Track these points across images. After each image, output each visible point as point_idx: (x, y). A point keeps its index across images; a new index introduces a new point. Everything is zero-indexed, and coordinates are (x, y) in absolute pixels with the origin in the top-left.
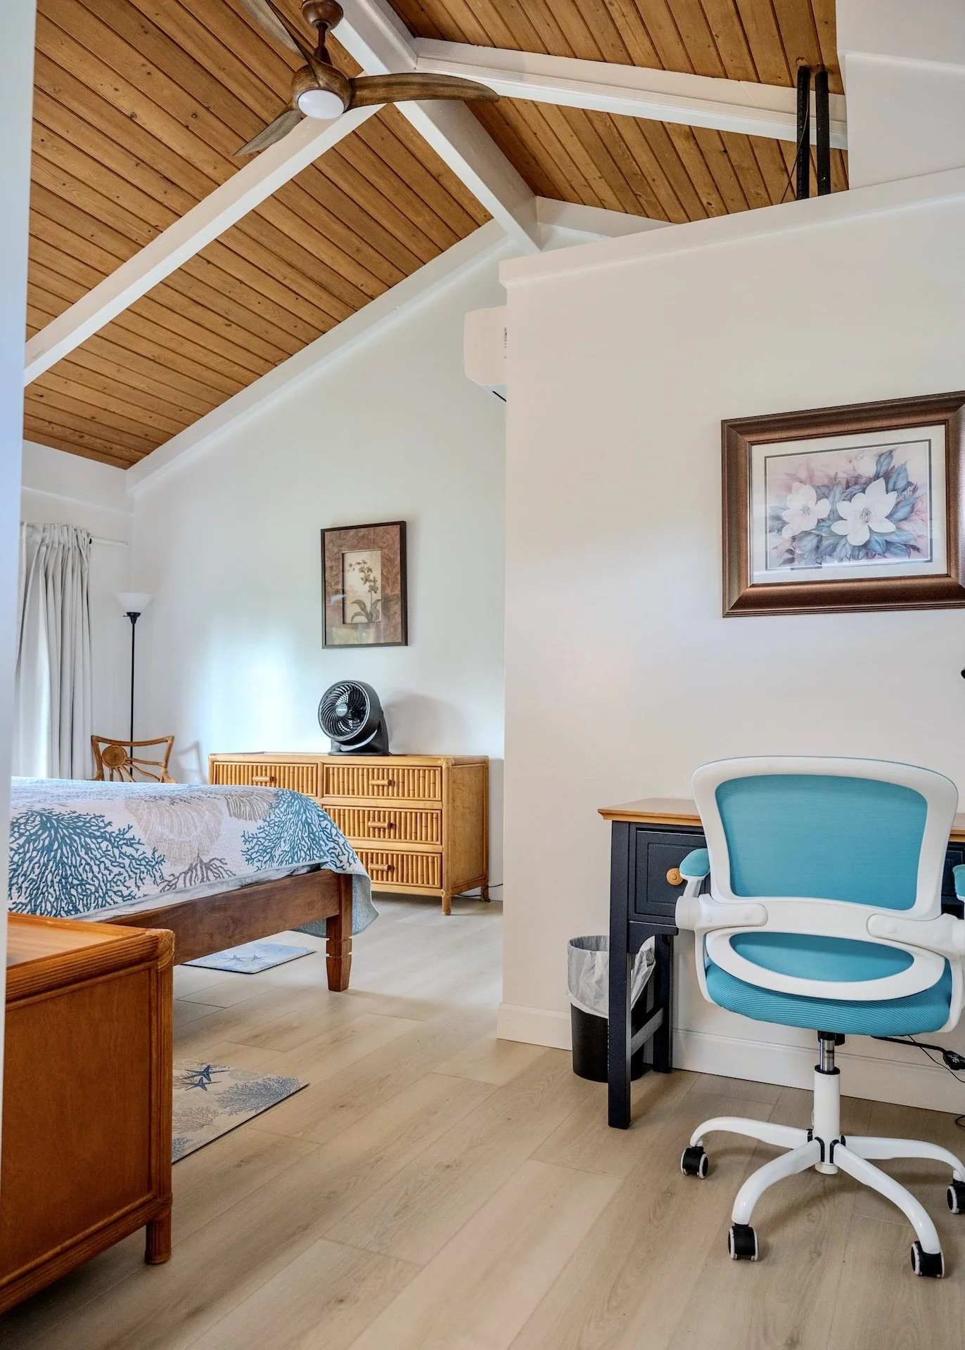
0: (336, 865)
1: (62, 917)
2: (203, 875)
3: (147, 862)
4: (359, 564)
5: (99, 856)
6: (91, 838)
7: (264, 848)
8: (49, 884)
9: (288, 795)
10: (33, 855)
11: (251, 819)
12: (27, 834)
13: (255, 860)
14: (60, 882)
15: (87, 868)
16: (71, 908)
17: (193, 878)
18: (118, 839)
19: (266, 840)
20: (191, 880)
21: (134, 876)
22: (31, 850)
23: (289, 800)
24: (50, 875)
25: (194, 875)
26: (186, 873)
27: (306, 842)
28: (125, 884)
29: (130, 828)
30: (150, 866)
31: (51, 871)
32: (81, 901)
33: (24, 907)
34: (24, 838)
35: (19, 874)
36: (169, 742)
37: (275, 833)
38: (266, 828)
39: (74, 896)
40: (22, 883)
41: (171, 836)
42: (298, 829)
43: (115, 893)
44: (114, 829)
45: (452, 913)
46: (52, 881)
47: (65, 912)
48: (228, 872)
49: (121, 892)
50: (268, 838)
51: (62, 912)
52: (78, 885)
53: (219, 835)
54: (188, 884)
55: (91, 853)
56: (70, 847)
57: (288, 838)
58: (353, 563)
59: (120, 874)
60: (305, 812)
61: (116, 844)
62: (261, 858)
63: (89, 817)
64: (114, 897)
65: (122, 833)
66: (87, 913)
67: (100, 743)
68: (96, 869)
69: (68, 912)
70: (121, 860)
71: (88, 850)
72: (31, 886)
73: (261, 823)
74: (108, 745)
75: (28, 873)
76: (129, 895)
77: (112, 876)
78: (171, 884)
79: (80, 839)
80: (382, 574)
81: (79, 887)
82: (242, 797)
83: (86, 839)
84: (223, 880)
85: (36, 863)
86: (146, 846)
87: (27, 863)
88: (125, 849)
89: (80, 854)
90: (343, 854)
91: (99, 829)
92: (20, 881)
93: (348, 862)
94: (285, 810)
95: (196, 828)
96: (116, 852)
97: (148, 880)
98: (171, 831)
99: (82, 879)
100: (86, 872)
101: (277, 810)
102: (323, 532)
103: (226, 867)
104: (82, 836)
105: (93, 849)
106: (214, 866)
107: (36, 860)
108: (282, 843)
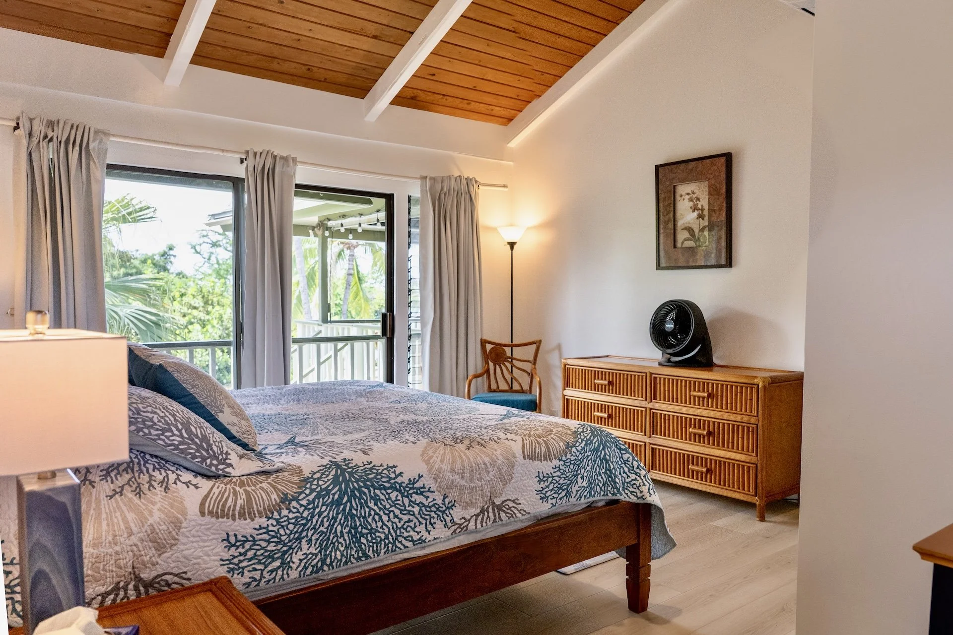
0: (636, 496)
1: (352, 563)
2: (495, 516)
3: (437, 508)
4: (688, 194)
5: (388, 506)
6: (380, 489)
7: (559, 486)
8: (339, 534)
9: (589, 432)
10: (322, 510)
11: (546, 459)
12: (319, 489)
13: (550, 497)
14: (349, 532)
15: (377, 518)
16: (360, 555)
17: (485, 520)
18: (407, 489)
19: (561, 478)
20: (482, 522)
21: (424, 522)
22: (320, 504)
23: (588, 437)
24: (340, 526)
25: (486, 517)
26: (477, 515)
27: (602, 478)
28: (416, 529)
29: (420, 477)
30: (440, 511)
31: (340, 523)
32: (371, 549)
33: (314, 557)
34: (314, 494)
35: (309, 528)
36: (537, 344)
37: (570, 470)
38: (561, 467)
39: (364, 544)
40: (312, 535)
41: (463, 483)
42: (596, 465)
43: (405, 538)
44: (405, 479)
45: (766, 519)
46: (341, 532)
47: (355, 559)
48: (522, 512)
49: (412, 537)
50: (564, 476)
51: (352, 559)
52: (367, 534)
53: (512, 477)
54: (479, 526)
55: (381, 504)
56: (360, 500)
57: (585, 474)
58: (684, 193)
59: (410, 521)
60: (604, 449)
61: (406, 494)
62: (556, 496)
63: (382, 468)
64: (404, 542)
65: (412, 482)
66: (376, 558)
67: (487, 344)
68: (385, 518)
69: (358, 559)
70: (410, 508)
71: (377, 500)
72: (321, 538)
73: (556, 462)
74: (493, 346)
75: (317, 527)
76: (420, 539)
77: (402, 523)
78: (462, 527)
79: (370, 491)
80: (709, 203)
81: (369, 535)
82: (540, 437)
83: (376, 491)
84: (516, 519)
85: (325, 517)
86: (436, 493)
87: (317, 517)
88: (415, 497)
89: (369, 505)
90: (644, 485)
91: (390, 480)
92: (310, 534)
93: (649, 492)
94: (583, 448)
95: (488, 472)
96: (406, 501)
97: (439, 525)
98: (463, 478)
99: (372, 528)
100: (376, 521)
101: (574, 449)
102: (657, 167)
103: (519, 507)
104: (372, 489)
105: (383, 500)
106: (507, 507)
107: (325, 514)
108: (580, 480)
